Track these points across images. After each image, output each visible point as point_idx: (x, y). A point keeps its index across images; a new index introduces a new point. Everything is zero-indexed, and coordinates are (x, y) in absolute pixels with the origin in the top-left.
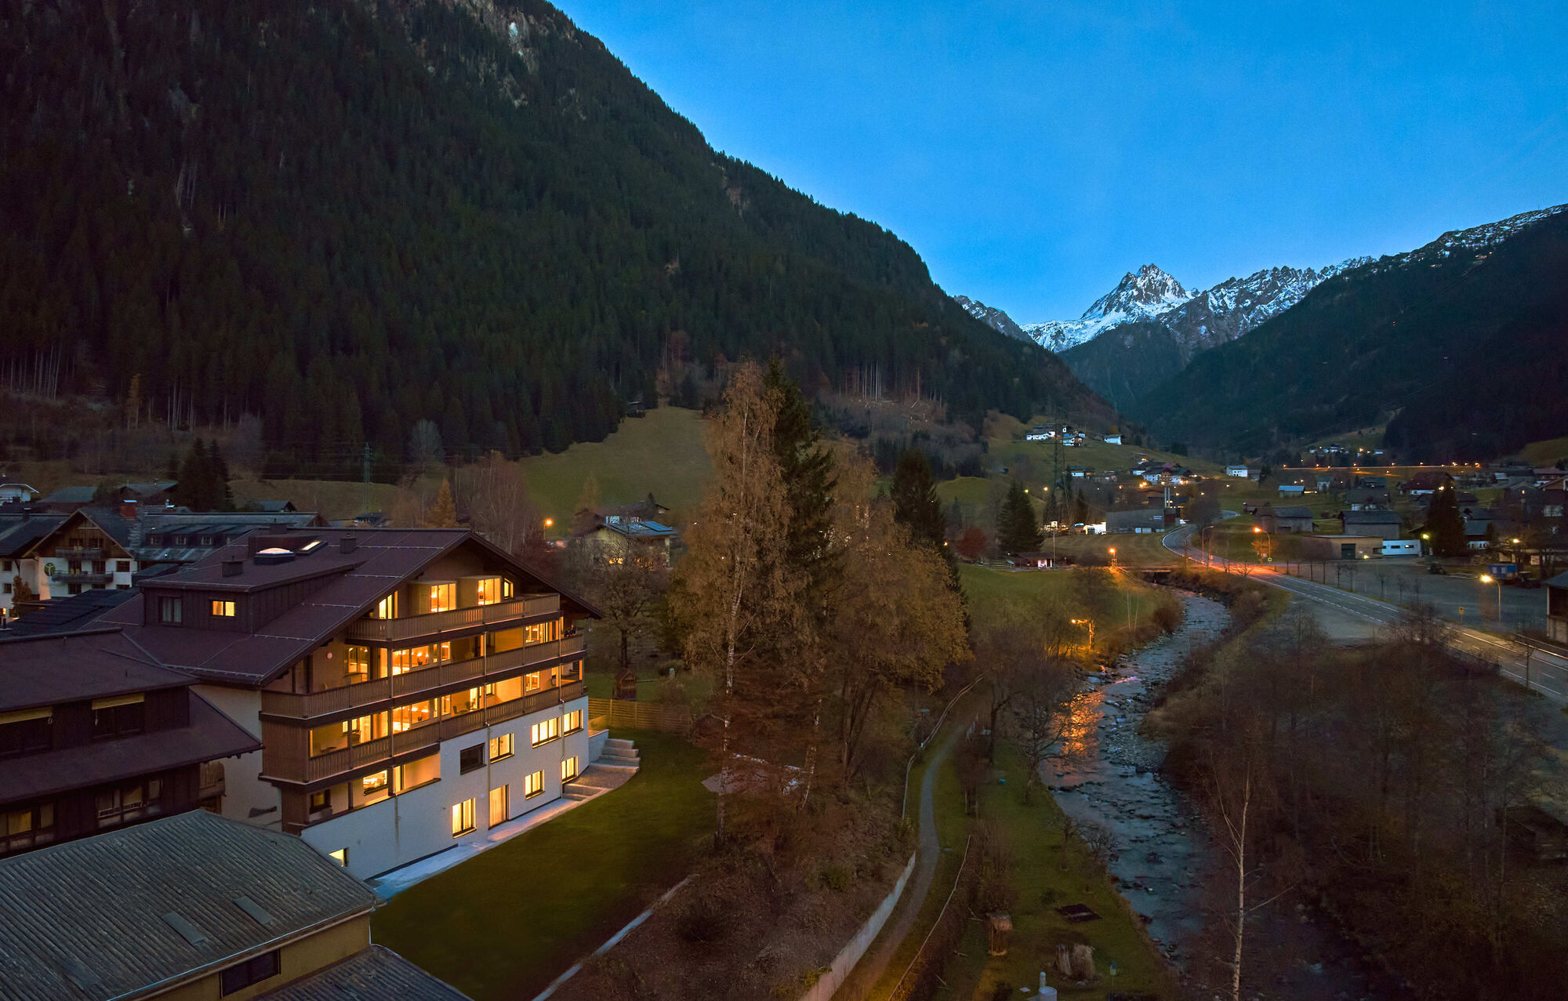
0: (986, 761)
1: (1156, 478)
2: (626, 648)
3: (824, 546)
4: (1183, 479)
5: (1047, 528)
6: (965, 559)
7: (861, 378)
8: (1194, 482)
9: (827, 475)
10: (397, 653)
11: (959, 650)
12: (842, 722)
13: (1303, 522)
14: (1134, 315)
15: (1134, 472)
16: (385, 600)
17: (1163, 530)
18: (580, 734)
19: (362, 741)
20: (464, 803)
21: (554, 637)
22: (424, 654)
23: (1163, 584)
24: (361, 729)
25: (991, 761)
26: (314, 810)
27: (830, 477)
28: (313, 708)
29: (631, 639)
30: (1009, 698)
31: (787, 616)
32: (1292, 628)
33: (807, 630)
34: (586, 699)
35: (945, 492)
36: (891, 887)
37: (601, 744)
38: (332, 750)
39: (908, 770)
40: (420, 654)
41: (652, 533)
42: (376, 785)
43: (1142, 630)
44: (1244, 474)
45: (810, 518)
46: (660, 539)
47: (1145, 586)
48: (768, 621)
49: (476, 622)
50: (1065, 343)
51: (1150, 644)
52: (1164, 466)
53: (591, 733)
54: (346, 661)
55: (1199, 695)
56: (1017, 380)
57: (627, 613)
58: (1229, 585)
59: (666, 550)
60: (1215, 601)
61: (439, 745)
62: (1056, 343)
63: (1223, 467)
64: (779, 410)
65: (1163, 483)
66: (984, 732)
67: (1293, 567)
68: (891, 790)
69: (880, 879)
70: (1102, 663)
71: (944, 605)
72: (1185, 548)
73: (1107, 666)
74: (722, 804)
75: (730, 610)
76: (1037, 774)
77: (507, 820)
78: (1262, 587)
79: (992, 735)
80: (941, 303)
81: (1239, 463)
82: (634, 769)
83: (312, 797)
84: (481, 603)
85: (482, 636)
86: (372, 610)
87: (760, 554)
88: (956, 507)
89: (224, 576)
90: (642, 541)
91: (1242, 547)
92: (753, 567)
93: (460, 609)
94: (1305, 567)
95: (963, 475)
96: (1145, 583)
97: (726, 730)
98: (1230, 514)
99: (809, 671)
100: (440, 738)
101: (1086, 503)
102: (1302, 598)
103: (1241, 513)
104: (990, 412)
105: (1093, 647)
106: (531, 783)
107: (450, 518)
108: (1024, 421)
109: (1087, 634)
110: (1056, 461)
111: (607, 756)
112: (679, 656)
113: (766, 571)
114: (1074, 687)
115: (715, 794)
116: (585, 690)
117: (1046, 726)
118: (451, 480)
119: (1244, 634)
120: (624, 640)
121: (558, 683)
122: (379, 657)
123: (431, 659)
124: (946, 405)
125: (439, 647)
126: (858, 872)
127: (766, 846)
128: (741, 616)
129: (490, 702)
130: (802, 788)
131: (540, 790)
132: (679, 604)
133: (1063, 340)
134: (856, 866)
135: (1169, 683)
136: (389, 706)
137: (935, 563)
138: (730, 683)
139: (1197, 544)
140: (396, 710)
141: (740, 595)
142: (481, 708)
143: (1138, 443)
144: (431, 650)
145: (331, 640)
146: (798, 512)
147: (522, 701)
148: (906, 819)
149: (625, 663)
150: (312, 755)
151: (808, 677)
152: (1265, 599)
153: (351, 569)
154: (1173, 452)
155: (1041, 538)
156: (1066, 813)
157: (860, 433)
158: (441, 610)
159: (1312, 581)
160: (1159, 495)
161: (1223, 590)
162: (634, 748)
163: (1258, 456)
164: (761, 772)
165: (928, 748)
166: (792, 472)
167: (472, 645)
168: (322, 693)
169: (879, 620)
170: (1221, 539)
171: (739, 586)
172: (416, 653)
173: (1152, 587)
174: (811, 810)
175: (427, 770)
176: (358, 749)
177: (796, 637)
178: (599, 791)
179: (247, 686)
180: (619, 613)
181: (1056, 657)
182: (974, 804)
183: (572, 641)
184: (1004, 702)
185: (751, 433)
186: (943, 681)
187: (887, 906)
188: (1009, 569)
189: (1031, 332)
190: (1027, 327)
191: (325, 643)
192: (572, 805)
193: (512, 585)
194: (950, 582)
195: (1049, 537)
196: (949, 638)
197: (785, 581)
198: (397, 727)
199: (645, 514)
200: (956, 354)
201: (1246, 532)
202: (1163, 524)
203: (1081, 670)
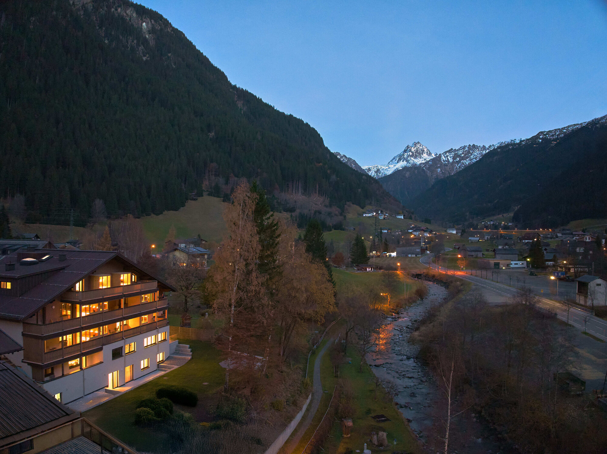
0: (343, 354)
1: (418, 233)
2: (186, 303)
3: (274, 262)
4: (429, 234)
5: (371, 254)
6: (335, 265)
7: (293, 187)
8: (434, 235)
9: (276, 231)
10: (83, 307)
11: (332, 307)
12: (281, 338)
13: (479, 253)
14: (410, 163)
15: (409, 231)
16: (78, 283)
17: (420, 256)
18: (165, 342)
19: (68, 345)
20: (114, 373)
21: (154, 299)
22: (96, 307)
23: (420, 279)
24: (68, 340)
25: (345, 354)
26: (47, 375)
27: (278, 232)
28: (47, 331)
29: (188, 299)
30: (353, 327)
31: (257, 293)
32: (473, 298)
33: (266, 299)
34: (169, 326)
35: (327, 237)
36: (301, 409)
37: (175, 347)
38: (55, 349)
39: (309, 357)
40: (94, 307)
41: (200, 252)
42: (75, 364)
43: (410, 298)
44: (454, 232)
45: (269, 250)
46: (202, 255)
47: (412, 279)
48: (249, 295)
49: (120, 293)
50: (381, 175)
51: (414, 304)
52: (421, 228)
53: (170, 341)
54: (61, 310)
55: (434, 326)
56: (360, 190)
57: (187, 288)
58: (447, 279)
59: (205, 260)
60: (441, 286)
61: (102, 347)
62: (377, 175)
63: (446, 229)
64: (256, 203)
65: (421, 235)
66: (343, 341)
67: (474, 272)
68: (301, 366)
69: (296, 405)
70: (393, 312)
71: (326, 288)
72: (429, 263)
73: (395, 313)
74: (228, 374)
75: (232, 290)
76: (365, 359)
77: (133, 380)
78: (461, 280)
79: (346, 343)
80: (328, 155)
81: (452, 228)
82: (190, 357)
83: (46, 370)
84: (122, 284)
85: (122, 299)
86: (72, 287)
87: (247, 265)
88: (332, 244)
89: (6, 270)
90: (194, 256)
91: (453, 263)
92: (243, 271)
93: (113, 287)
94: (479, 272)
95: (335, 229)
96: (412, 278)
97: (230, 342)
98: (448, 249)
99: (267, 317)
100: (103, 344)
101: (388, 243)
102: (477, 285)
103: (453, 249)
104: (348, 203)
105: (389, 305)
106: (144, 363)
107: (108, 244)
108: (363, 208)
109: (387, 299)
110: (376, 225)
111: (177, 351)
112: (210, 307)
113: (249, 273)
114: (381, 322)
115: (225, 369)
116: (168, 323)
117: (369, 339)
118: (110, 227)
119: (452, 300)
120: (186, 300)
121: (156, 319)
122: (76, 308)
123: (99, 309)
124: (329, 199)
125: (103, 304)
126: (286, 402)
127: (247, 392)
128: (237, 293)
129: (126, 328)
130: (262, 366)
131: (148, 367)
132: (210, 286)
133: (380, 173)
134: (286, 399)
135: (421, 321)
136: (80, 330)
137: (322, 270)
138: (232, 322)
139: (434, 262)
140: (83, 332)
141: (237, 283)
142: (121, 331)
143: (411, 218)
144: (99, 306)
145: (54, 300)
146: (264, 247)
147: (140, 328)
148: (307, 379)
149: (186, 310)
150: (45, 352)
151: (266, 319)
152: (462, 285)
153: (63, 269)
154: (425, 222)
155: (369, 258)
156: (376, 376)
157: (291, 210)
158: (104, 287)
159: (481, 278)
160: (419, 241)
161: (444, 281)
162: (189, 348)
163: (460, 225)
164: (246, 360)
165: (317, 347)
166: (262, 230)
167: (117, 303)
168: (50, 324)
169: (297, 294)
170: (444, 260)
171: (237, 279)
172: (92, 306)
173: (415, 280)
174: (266, 376)
175: (97, 358)
176: (66, 349)
177: (262, 302)
178: (174, 367)
179: (16, 321)
180: (184, 288)
181: (374, 309)
182: (338, 372)
183: (163, 301)
184: (351, 329)
185: (244, 212)
186: (324, 320)
187: (299, 417)
188: (355, 271)
189: (366, 169)
190: (364, 167)
191: (52, 302)
192: (162, 373)
193: (136, 276)
194: (328, 278)
195: (372, 258)
196: (328, 302)
197: (257, 278)
198: (84, 339)
199: (197, 244)
200: (334, 177)
201: (455, 257)
202: (420, 253)
203: (384, 315)
